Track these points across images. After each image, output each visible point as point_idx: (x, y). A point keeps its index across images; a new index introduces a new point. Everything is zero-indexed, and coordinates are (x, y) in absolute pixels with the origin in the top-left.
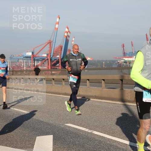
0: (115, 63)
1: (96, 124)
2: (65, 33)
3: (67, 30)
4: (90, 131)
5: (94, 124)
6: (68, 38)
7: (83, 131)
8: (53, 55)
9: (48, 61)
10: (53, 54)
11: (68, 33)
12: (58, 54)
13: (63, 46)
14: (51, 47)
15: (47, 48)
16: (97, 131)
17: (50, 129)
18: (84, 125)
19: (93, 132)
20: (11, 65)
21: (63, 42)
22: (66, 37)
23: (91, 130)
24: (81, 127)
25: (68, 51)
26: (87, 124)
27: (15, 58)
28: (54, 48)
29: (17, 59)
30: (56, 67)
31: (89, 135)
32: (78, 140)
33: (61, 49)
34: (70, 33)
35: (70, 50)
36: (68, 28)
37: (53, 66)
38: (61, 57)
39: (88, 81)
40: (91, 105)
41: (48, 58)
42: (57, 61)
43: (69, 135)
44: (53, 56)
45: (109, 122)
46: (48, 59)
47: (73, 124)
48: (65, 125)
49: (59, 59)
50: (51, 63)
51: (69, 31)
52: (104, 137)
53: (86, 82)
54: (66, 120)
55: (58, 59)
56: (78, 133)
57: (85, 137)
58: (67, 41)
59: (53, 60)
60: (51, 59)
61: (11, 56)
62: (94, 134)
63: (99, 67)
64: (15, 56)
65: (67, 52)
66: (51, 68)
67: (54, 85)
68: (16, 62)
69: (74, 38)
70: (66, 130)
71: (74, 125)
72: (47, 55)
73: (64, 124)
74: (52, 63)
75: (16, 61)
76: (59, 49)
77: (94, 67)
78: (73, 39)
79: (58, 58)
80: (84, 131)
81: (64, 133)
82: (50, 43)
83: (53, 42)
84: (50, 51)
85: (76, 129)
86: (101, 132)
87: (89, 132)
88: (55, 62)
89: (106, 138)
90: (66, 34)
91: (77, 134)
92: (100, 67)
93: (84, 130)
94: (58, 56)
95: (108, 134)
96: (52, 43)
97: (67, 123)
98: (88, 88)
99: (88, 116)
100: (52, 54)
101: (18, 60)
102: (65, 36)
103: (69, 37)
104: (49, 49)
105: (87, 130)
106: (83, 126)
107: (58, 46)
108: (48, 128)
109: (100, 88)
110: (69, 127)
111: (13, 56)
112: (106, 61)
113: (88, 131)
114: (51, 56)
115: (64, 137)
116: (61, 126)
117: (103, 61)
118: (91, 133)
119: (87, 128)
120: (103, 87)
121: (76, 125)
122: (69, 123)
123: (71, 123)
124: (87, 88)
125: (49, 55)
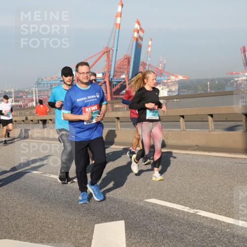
0: (229, 84)
1: (202, 197)
2: (134, 32)
3: (137, 26)
4: (192, 211)
5: (199, 198)
6: (140, 41)
7: (178, 211)
8: (114, 73)
9: (106, 86)
10: (115, 71)
11: (140, 33)
12: (123, 73)
13: (131, 57)
14: (109, 60)
15: (103, 62)
16: (204, 210)
17: (118, 209)
18: (181, 200)
19: (197, 212)
20: (39, 96)
21: (132, 49)
22: (137, 40)
23: (194, 208)
24: (175, 205)
25: (141, 65)
26: (186, 199)
27: (45, 82)
28: (115, 62)
29: (49, 85)
30: (121, 96)
31: (191, 219)
32: (172, 227)
33: (129, 62)
34: (143, 31)
35: (144, 64)
36: (139, 23)
37: (115, 95)
38: (128, 77)
39: (182, 118)
40: (190, 164)
41: (105, 80)
42: (121, 85)
43: (155, 220)
44: (114, 76)
45: (227, 193)
46: (105, 82)
47: (160, 199)
48: (146, 202)
49: (125, 82)
50: (111, 89)
51: (141, 29)
52: (220, 221)
53: (179, 121)
54: (146, 193)
55: (123, 81)
56: (171, 216)
57: (183, 222)
58: (138, 48)
59: (115, 83)
60: (110, 83)
61: (39, 80)
62: (201, 216)
63: (199, 92)
64: (44, 79)
65: (140, 68)
66: (112, 99)
67: (119, 128)
68: (47, 91)
69: (151, 40)
70: (148, 210)
71: (162, 200)
72: (103, 74)
73: (142, 200)
74: (114, 90)
75: (48, 89)
76: (125, 63)
77: (190, 92)
78: (150, 43)
79: (124, 79)
80: (182, 211)
81: (144, 215)
82: (107, 52)
83: (113, 50)
84: (109, 66)
85: (167, 208)
86: (213, 213)
87: (190, 213)
88: (118, 86)
89: (224, 222)
90: (136, 35)
91: (168, 217)
92: (202, 92)
93: (181, 209)
94: (123, 76)
95: (226, 215)
96: (111, 51)
97: (149, 197)
98: (183, 132)
99: (186, 182)
100: (112, 73)
101: (51, 86)
102: (134, 37)
103: (142, 39)
104: (105, 63)
105: (186, 209)
106: (178, 203)
107: (123, 57)
108: (115, 207)
109: (206, 131)
110: (153, 205)
111: (42, 80)
112: (212, 81)
113: (190, 211)
114: (111, 77)
115: (144, 223)
116: (138, 203)
117: (207, 80)
118: (195, 215)
119: (186, 206)
120: (211, 129)
121: (165, 200)
122: (152, 198)
123: (156, 198)
124: (181, 131)
125: (107, 75)
